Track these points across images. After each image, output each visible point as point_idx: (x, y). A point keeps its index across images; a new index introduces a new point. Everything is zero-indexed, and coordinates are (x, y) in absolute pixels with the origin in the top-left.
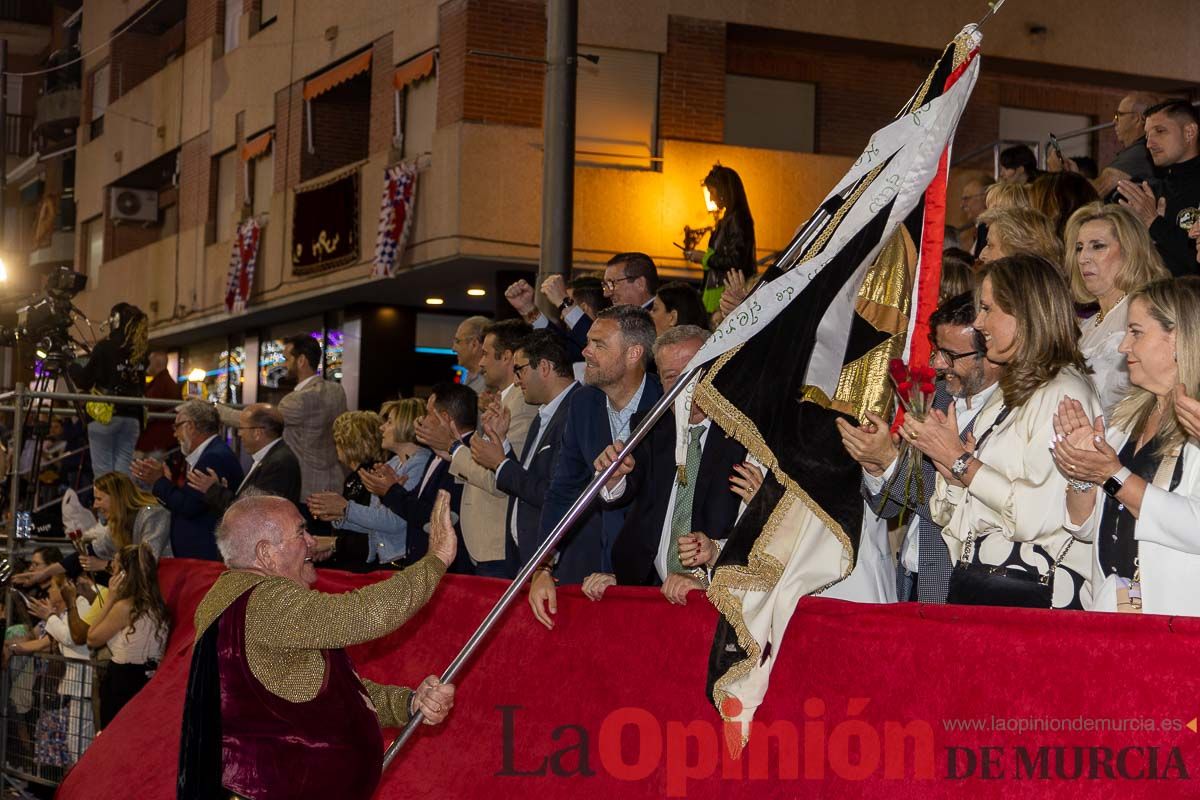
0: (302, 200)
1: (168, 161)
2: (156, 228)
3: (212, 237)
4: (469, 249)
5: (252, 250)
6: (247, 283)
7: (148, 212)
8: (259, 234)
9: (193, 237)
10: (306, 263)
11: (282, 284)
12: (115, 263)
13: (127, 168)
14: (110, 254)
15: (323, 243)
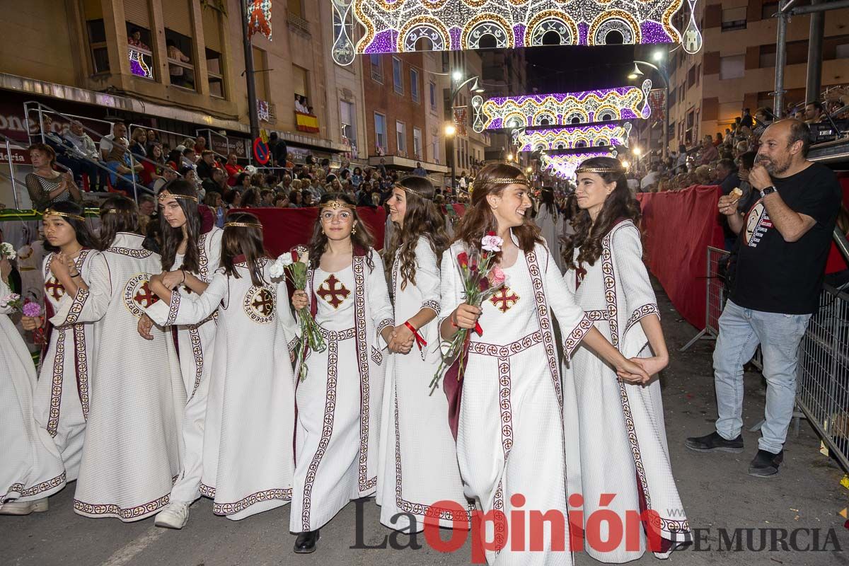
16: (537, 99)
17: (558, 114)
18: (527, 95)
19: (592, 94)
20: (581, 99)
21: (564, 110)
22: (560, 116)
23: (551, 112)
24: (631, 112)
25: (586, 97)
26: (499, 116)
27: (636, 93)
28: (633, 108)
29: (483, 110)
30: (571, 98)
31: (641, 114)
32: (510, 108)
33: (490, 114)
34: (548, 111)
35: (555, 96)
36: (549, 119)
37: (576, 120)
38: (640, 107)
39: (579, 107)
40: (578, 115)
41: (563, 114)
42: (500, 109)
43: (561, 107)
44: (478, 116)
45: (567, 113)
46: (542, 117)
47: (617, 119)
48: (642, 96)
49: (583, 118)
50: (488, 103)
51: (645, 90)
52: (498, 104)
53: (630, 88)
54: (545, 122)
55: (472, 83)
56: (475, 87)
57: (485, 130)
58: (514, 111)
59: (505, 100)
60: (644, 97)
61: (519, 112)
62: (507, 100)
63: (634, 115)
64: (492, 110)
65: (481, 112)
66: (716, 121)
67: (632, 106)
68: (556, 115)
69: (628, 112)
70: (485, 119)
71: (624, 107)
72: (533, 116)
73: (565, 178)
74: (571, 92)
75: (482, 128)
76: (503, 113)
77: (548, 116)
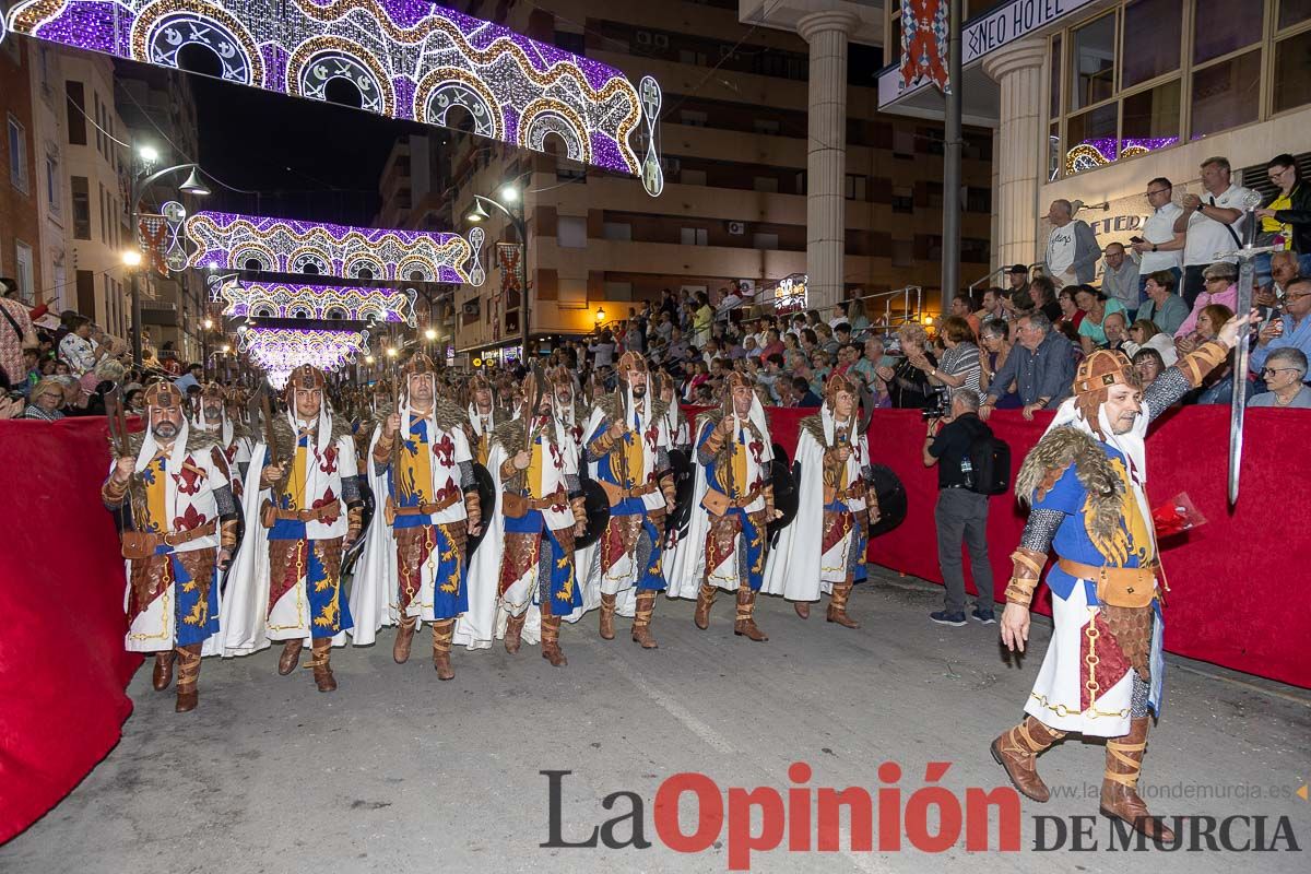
0: (507, 314)
1: (478, 298)
2: (477, 317)
3: (489, 322)
4: (541, 331)
5: (497, 327)
6: (497, 336)
7: (474, 311)
8: (499, 322)
9: (483, 321)
10: (509, 331)
11: (505, 338)
12: (468, 326)
13: (468, 300)
14: (465, 324)
15: (512, 327)
16: (294, 226)
17: (334, 258)
18: (276, 217)
19: (392, 235)
20: (373, 239)
21: (345, 252)
22: (338, 263)
23: (321, 253)
24: (455, 273)
25: (382, 237)
26: (222, 247)
27: (461, 245)
28: (457, 267)
29: (186, 230)
30: (356, 236)
31: (469, 278)
32: (242, 235)
33: (201, 239)
34: (317, 251)
35: (327, 228)
36: (318, 265)
37: (366, 274)
38: (467, 267)
39: (371, 253)
40: (370, 265)
41: (344, 260)
42: (223, 235)
43: (340, 246)
44: (175, 238)
45: (350, 260)
46: (305, 259)
47: (433, 280)
48: (470, 252)
49: (377, 272)
50: (196, 220)
51: (474, 243)
52: (219, 224)
53: (451, 236)
54: (310, 268)
55: (184, 175)
56: (189, 182)
57: (192, 269)
58: (252, 242)
59: (234, 219)
60: (473, 254)
61: (261, 243)
62: (237, 220)
63: (458, 279)
64: (207, 233)
65: (181, 232)
66: (556, 302)
67: (455, 263)
68: (331, 260)
69: (452, 273)
70: (191, 248)
71: (443, 263)
72: (289, 256)
73: (265, 367)
74: (356, 225)
75: (183, 264)
76: (230, 242)
77: (316, 260)
